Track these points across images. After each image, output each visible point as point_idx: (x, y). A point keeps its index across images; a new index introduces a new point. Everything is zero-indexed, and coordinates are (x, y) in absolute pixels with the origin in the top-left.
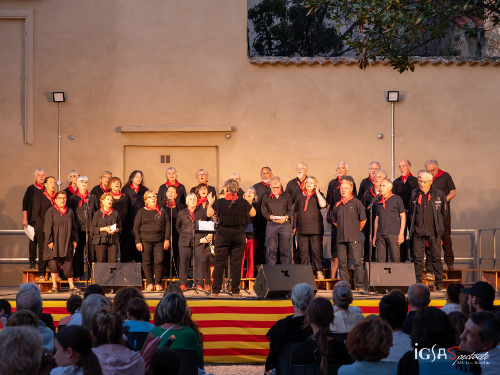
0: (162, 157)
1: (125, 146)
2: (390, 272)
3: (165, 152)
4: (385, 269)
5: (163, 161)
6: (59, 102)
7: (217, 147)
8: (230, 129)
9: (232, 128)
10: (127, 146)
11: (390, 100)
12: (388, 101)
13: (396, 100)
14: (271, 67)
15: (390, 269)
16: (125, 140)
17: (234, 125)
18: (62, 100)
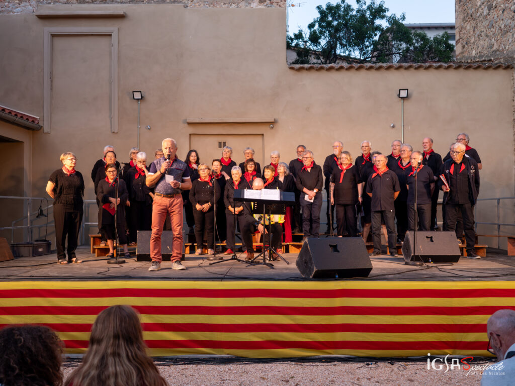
0: (220, 143)
1: (190, 135)
2: (432, 241)
3: (222, 139)
4: (427, 237)
5: (220, 147)
6: (138, 99)
7: (263, 135)
8: (273, 120)
9: (275, 119)
10: (192, 134)
11: (401, 96)
12: (399, 97)
13: (406, 96)
14: (306, 71)
15: (431, 238)
16: (191, 130)
17: (276, 117)
18: (140, 98)
